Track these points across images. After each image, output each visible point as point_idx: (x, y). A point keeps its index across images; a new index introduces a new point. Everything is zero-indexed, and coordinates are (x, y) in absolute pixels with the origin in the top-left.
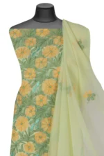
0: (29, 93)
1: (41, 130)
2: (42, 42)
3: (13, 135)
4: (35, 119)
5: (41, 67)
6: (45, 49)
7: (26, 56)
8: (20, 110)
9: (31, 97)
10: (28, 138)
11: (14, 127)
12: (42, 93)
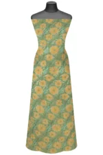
0: (42, 53)
1: (49, 74)
2: (49, 26)
3: (34, 77)
4: (46, 68)
5: (49, 39)
6: (51, 30)
7: (41, 33)
8: (38, 63)
9: (44, 56)
10: (42, 78)
11: (34, 72)
12: (50, 53)
